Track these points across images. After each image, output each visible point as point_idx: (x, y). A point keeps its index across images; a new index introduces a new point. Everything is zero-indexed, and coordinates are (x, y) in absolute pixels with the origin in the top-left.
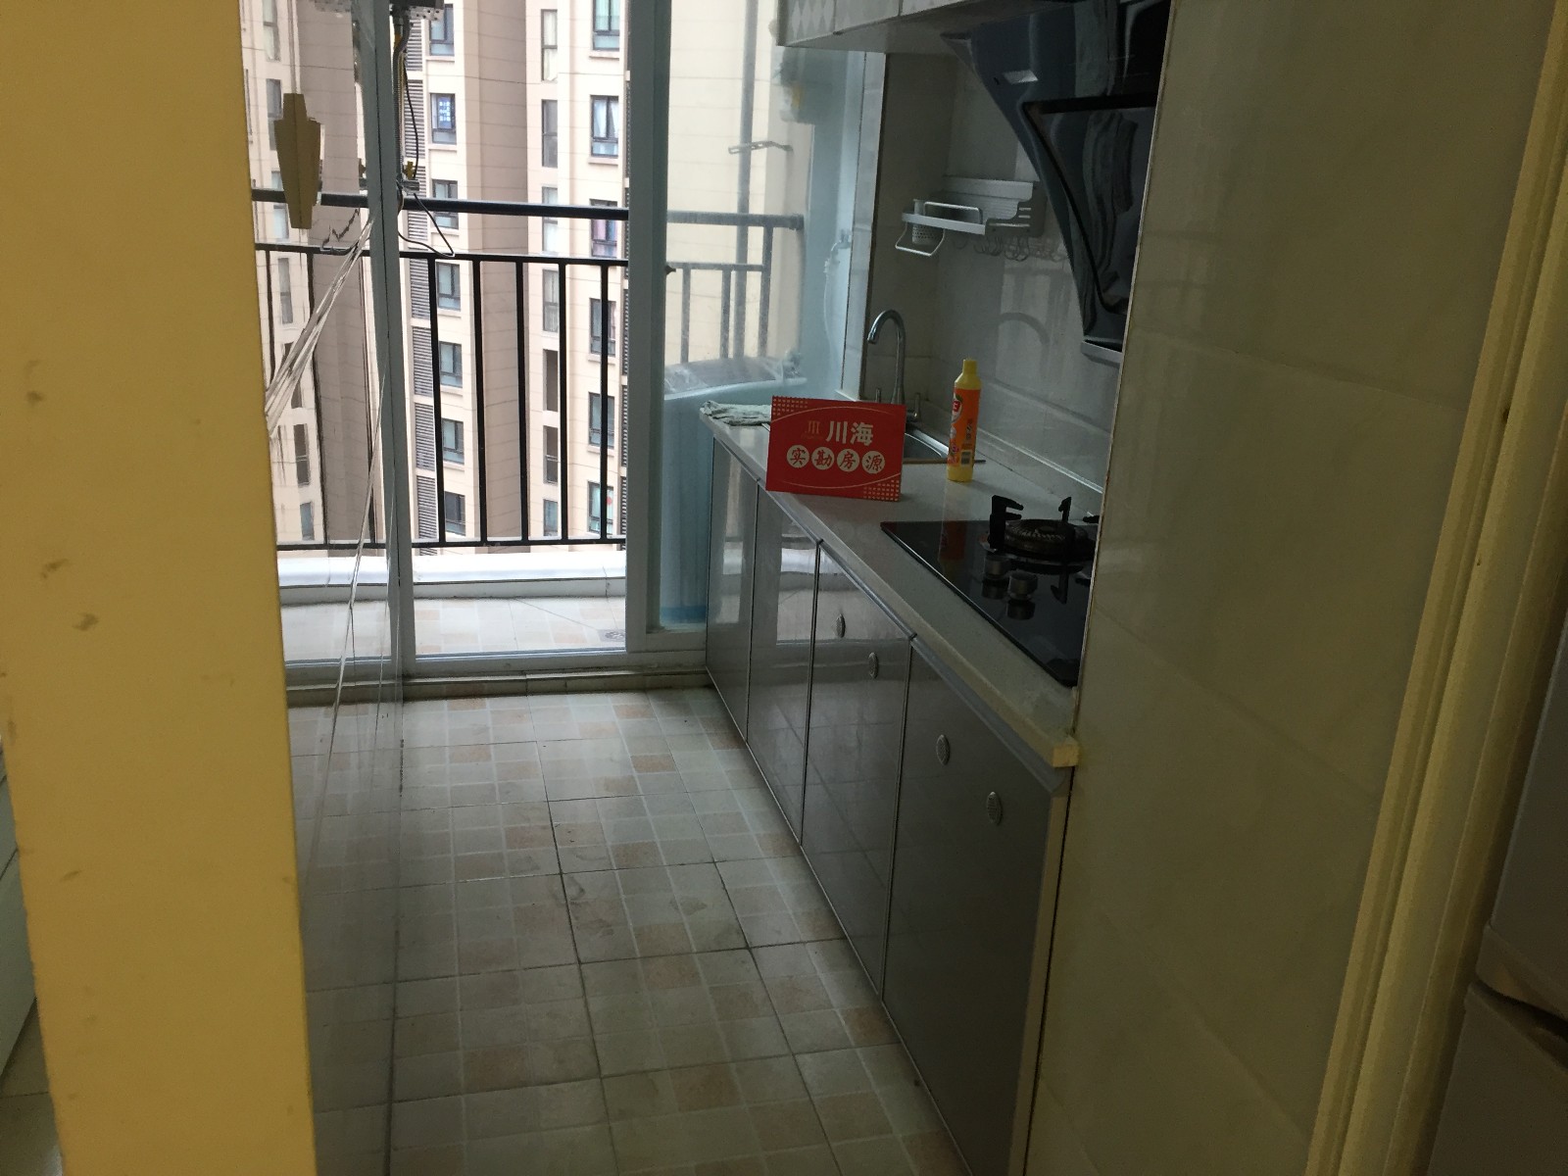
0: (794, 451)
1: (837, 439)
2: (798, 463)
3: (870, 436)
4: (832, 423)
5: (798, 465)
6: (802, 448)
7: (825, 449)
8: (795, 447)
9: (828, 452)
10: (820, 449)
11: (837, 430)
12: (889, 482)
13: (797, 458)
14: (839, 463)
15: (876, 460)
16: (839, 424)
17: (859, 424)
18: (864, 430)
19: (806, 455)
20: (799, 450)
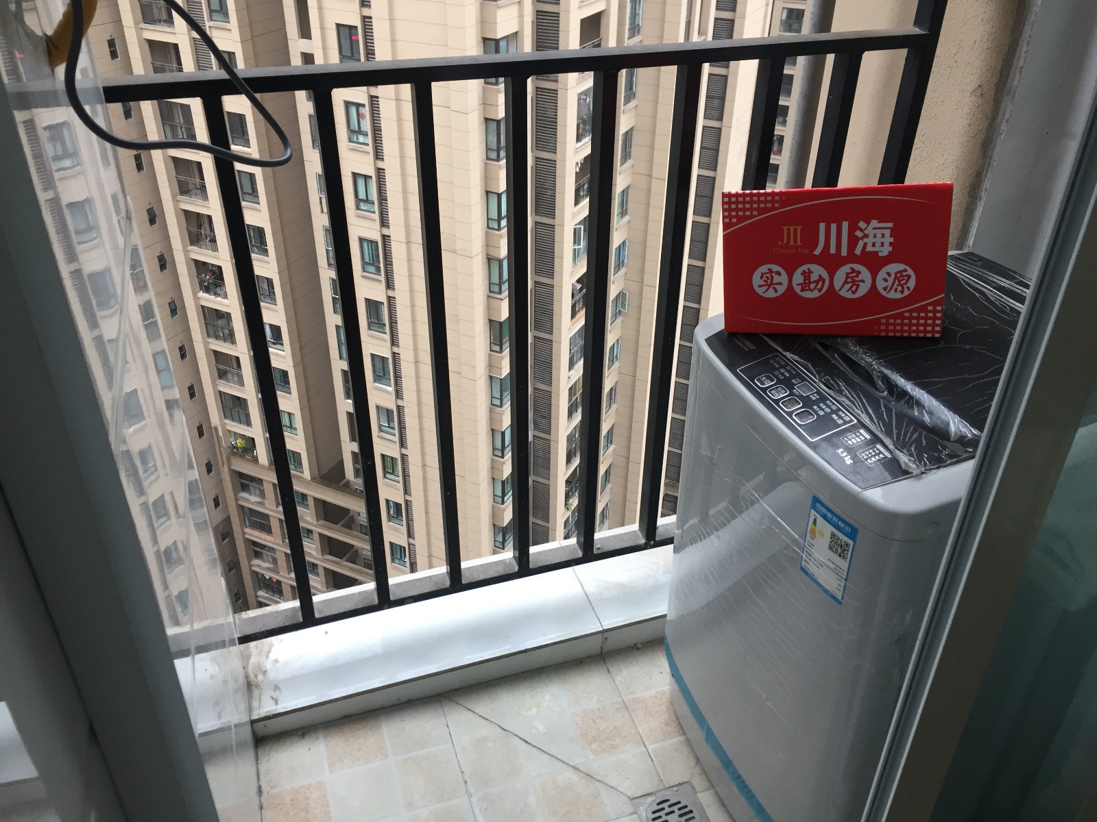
0: (762, 275)
1: (833, 250)
2: (771, 290)
3: (888, 239)
4: (822, 226)
5: (771, 294)
6: (775, 268)
7: (815, 268)
8: (764, 269)
9: (818, 271)
10: (805, 267)
11: (830, 236)
12: (924, 309)
13: (769, 284)
14: (837, 286)
15: (900, 277)
16: (834, 227)
17: (868, 223)
18: (879, 232)
19: (784, 278)
20: (770, 271)
